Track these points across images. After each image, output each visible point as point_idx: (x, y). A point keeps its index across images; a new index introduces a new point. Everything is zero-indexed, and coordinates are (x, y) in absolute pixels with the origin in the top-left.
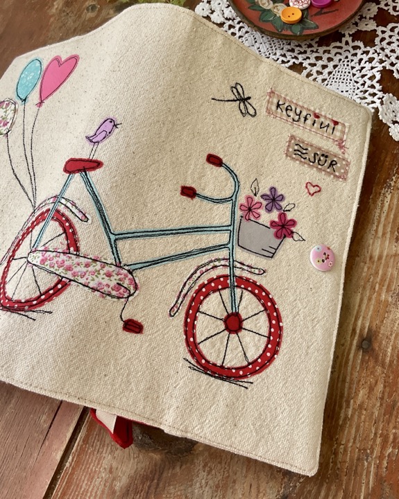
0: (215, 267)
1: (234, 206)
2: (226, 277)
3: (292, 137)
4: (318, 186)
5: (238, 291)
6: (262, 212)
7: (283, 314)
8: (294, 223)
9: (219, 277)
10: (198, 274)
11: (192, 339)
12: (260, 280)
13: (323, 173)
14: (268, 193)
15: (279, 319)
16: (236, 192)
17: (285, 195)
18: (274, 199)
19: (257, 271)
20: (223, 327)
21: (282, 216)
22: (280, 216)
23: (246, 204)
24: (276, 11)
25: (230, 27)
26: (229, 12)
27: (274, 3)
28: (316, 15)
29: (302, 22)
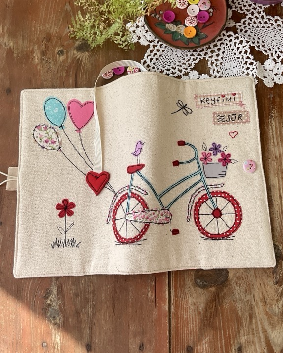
0: (199, 192)
1: (198, 160)
2: (206, 195)
3: (214, 113)
4: (236, 132)
5: (214, 199)
6: (212, 157)
7: (239, 200)
8: (229, 155)
9: (202, 196)
11: (201, 228)
12: (222, 189)
13: (236, 123)
14: (212, 147)
15: (238, 203)
16: (196, 154)
17: (220, 144)
18: (216, 148)
19: (220, 186)
20: (213, 217)
21: (223, 154)
22: (222, 155)
23: (203, 157)
24: (179, 31)
25: (154, 46)
26: (150, 36)
27: (177, 26)
28: (203, 28)
29: (197, 35)
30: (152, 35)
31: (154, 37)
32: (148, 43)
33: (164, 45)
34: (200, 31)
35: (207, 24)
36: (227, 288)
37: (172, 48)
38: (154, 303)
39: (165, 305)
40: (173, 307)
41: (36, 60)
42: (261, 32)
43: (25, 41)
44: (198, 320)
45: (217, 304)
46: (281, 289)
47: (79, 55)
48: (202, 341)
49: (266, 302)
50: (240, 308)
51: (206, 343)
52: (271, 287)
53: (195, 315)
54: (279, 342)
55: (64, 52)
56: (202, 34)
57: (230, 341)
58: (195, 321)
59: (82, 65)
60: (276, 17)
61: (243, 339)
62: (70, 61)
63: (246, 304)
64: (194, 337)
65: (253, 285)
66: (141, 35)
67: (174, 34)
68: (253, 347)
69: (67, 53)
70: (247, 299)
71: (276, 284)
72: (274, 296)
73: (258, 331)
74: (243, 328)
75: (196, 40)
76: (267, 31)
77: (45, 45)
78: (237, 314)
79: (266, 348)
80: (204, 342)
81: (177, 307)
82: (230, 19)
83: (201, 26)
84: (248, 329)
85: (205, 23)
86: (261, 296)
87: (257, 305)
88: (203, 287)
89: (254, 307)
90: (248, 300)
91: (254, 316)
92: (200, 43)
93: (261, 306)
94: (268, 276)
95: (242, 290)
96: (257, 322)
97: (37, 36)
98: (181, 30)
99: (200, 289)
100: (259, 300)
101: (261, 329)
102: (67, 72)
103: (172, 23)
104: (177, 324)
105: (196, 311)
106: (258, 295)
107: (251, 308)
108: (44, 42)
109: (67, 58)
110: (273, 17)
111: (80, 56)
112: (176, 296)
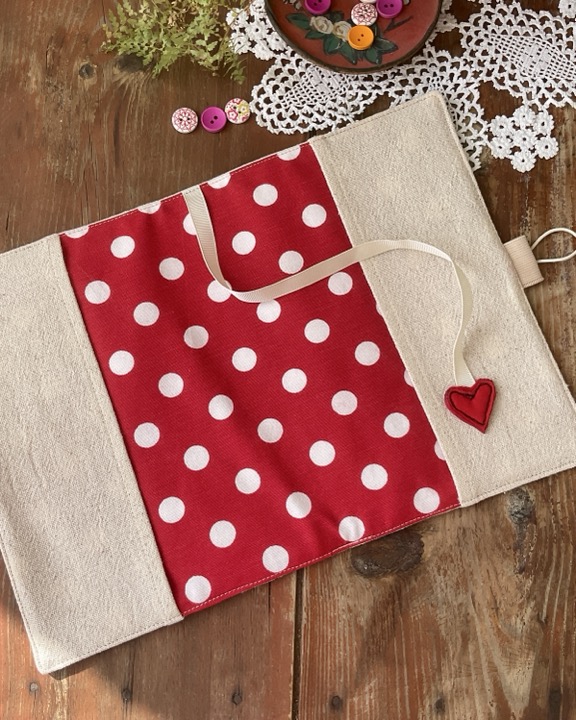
24: (339, 34)
25: (284, 62)
26: (276, 41)
27: (333, 22)
28: (389, 29)
29: (375, 43)
30: (280, 39)
31: (284, 44)
32: (272, 55)
33: (305, 62)
34: (382, 34)
35: (398, 21)
36: (419, 578)
37: (320, 69)
38: (266, 607)
39: (288, 610)
40: (304, 615)
41: (33, 86)
42: (510, 45)
43: (12, 44)
44: (355, 644)
45: (397, 610)
46: (529, 583)
47: (125, 77)
48: (363, 688)
49: (497, 609)
50: (443, 621)
51: (370, 690)
52: (509, 578)
53: (350, 633)
54: (521, 693)
55: (92, 69)
56: (387, 42)
57: (421, 688)
58: (351, 645)
59: (131, 98)
60: (543, 13)
61: (447, 685)
62: (104, 89)
63: (457, 612)
64: (346, 677)
65: (471, 573)
66: (256, 37)
67: (328, 40)
68: (467, 701)
69: (100, 71)
70: (460, 601)
71: (520, 572)
72: (516, 596)
73: (479, 669)
74: (449, 661)
75: (374, 54)
76: (523, 42)
77: (54, 53)
78: (437, 632)
79: (495, 704)
80: (367, 689)
81: (314, 615)
82: (447, 12)
83: (385, 25)
84: (460, 663)
85: (393, 19)
86: (488, 597)
87: (479, 616)
88: (369, 575)
89: (473, 618)
90: (461, 604)
91: (471, 637)
92: (380, 62)
93: (487, 616)
94: (505, 556)
95: (449, 583)
96: (477, 650)
97: (37, 33)
98: (343, 31)
99: (362, 578)
100: (484, 603)
101: (485, 665)
102: (98, 112)
103: (324, 15)
104: (312, 650)
105: (352, 624)
106: (482, 596)
107: (467, 621)
108: (52, 46)
109: (100, 82)
110: (538, 13)
111: (128, 80)
112: (313, 592)
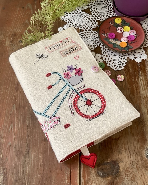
0: (72, 95)
1: (63, 79)
2: (77, 95)
3: (61, 52)
4: (77, 56)
5: (83, 95)
8: (80, 69)
10: (70, 101)
11: (83, 115)
13: (75, 52)
15: (98, 92)
17: (72, 65)
18: (70, 68)
19: (83, 87)
22: (76, 70)
